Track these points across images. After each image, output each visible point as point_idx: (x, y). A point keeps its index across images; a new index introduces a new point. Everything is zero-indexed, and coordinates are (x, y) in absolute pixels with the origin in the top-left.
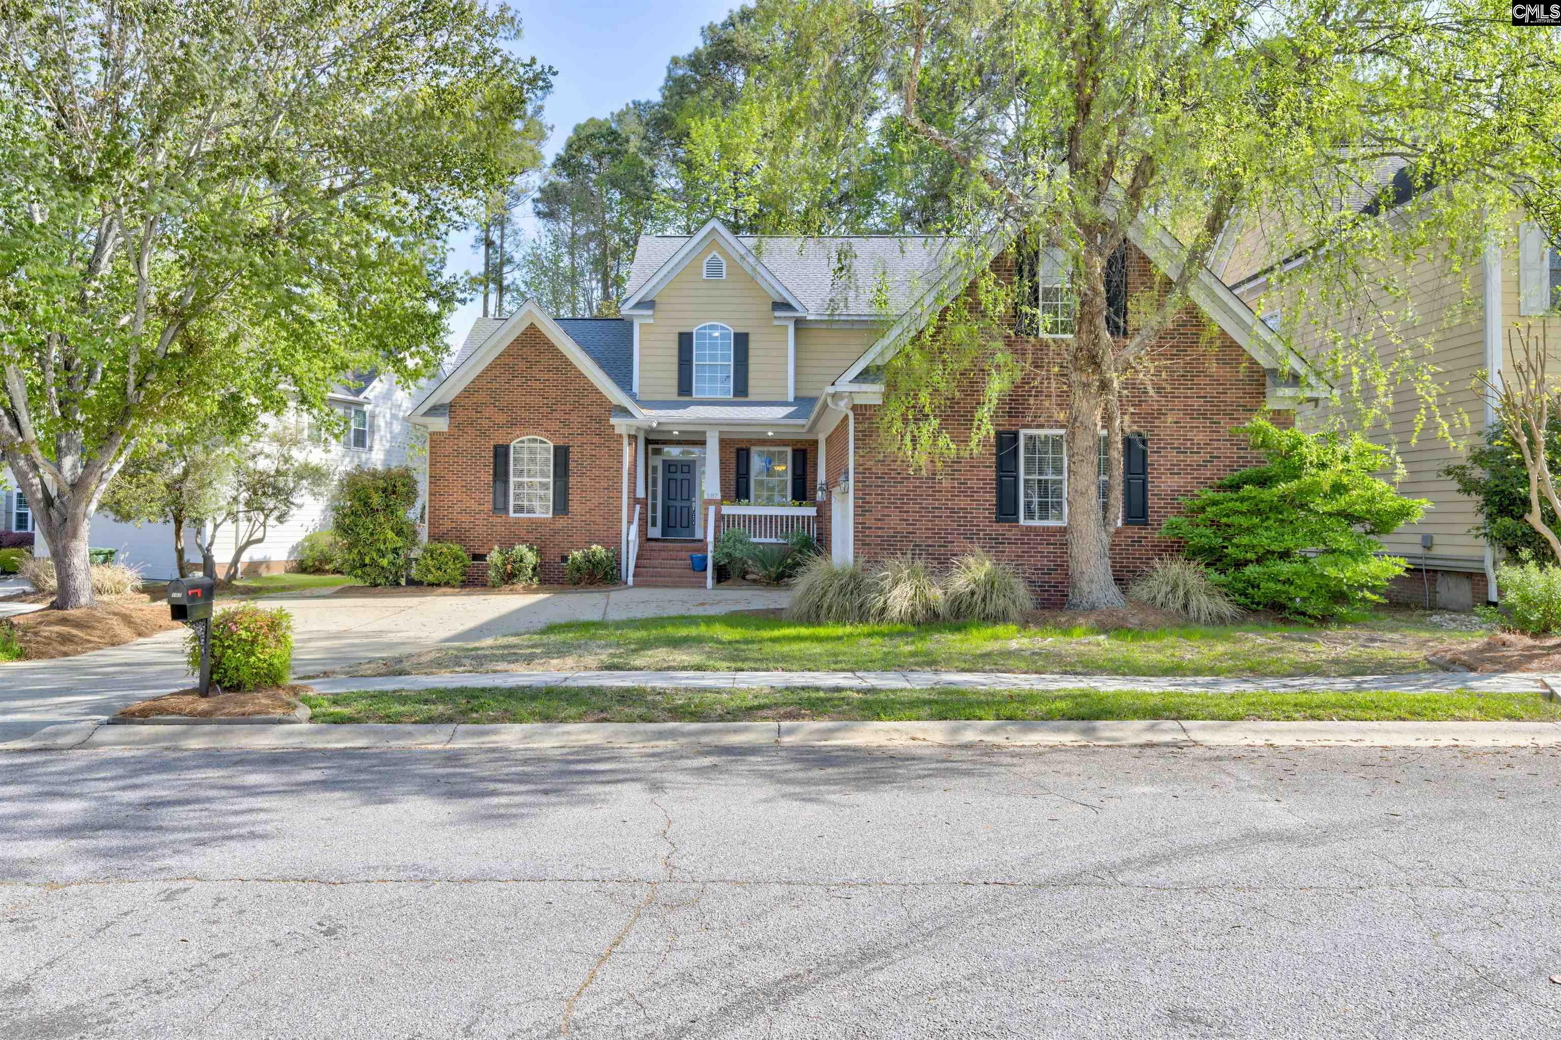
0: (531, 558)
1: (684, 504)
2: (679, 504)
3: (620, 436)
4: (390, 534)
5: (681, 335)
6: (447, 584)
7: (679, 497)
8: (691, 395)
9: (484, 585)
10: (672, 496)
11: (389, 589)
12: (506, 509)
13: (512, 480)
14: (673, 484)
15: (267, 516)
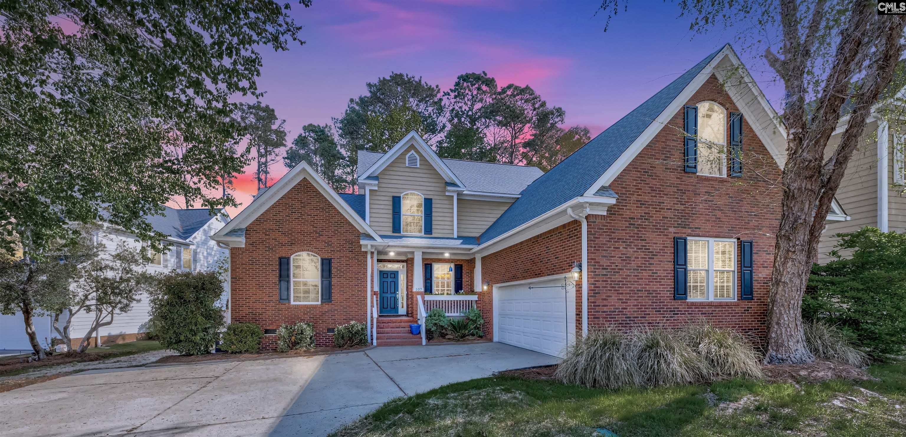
0: (309, 332)
1: (393, 295)
2: (389, 295)
3: (366, 252)
4: (200, 319)
5: (394, 197)
6: (247, 351)
7: (389, 292)
8: (400, 233)
9: (275, 350)
10: (385, 290)
11: (200, 357)
12: (288, 299)
13: (292, 280)
14: (385, 284)
15: (114, 308)
